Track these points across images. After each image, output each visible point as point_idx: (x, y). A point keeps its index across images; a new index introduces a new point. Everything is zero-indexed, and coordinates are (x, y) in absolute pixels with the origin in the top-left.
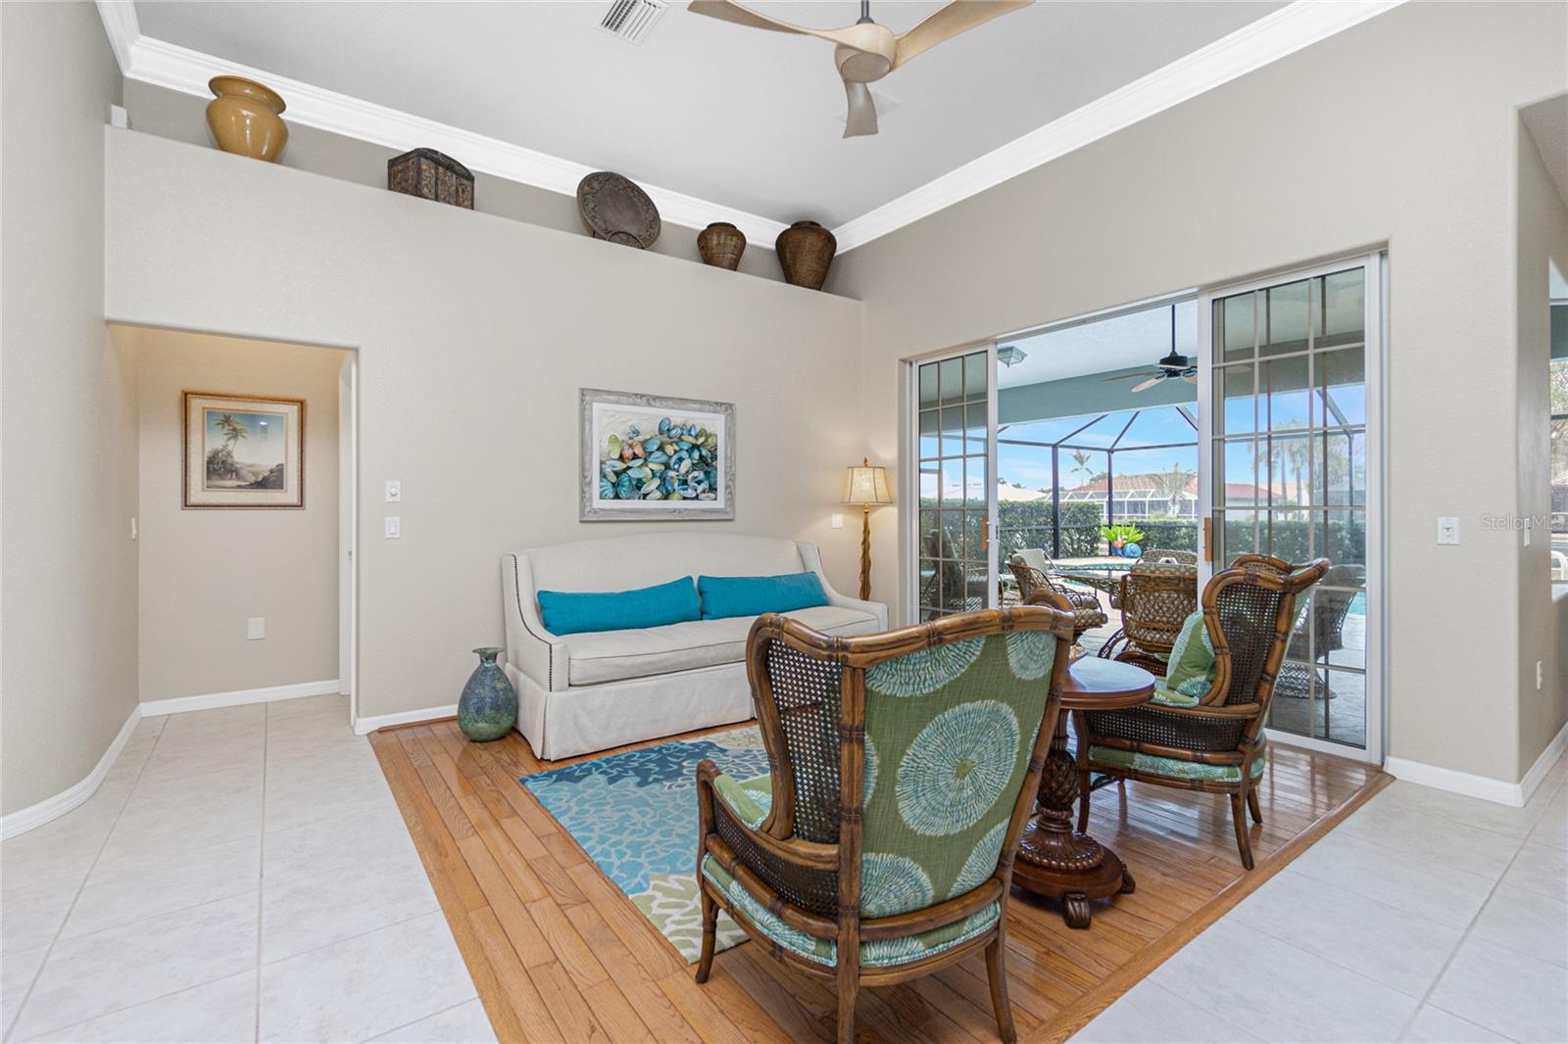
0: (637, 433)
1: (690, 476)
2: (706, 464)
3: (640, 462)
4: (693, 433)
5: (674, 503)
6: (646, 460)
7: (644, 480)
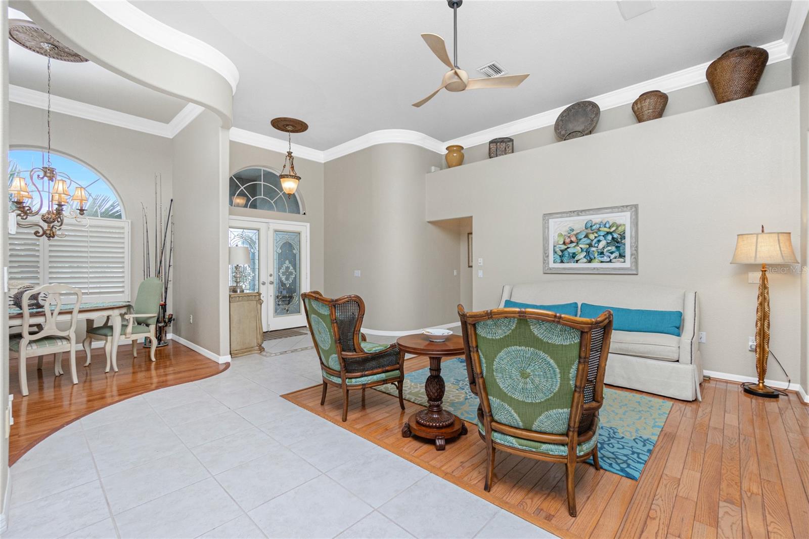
0: (572, 230)
1: (605, 250)
2: (617, 242)
3: (574, 244)
4: (607, 226)
5: (595, 265)
6: (577, 243)
7: (577, 253)
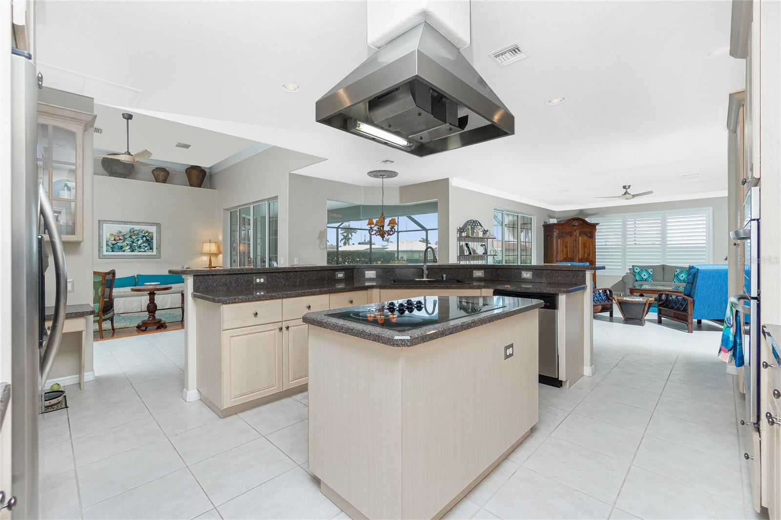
0: (121, 232)
1: (142, 245)
2: (149, 242)
3: (121, 241)
4: (143, 232)
5: (136, 253)
6: (124, 240)
7: (124, 246)
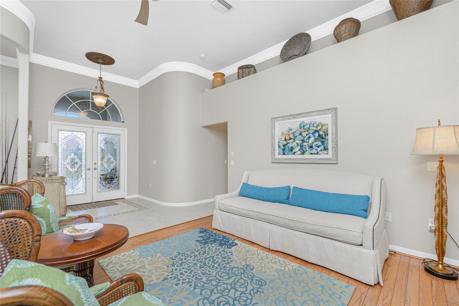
0: (291, 130)
1: (314, 144)
2: (322, 138)
3: (292, 140)
4: (315, 125)
5: (307, 156)
6: (294, 139)
7: (294, 147)
